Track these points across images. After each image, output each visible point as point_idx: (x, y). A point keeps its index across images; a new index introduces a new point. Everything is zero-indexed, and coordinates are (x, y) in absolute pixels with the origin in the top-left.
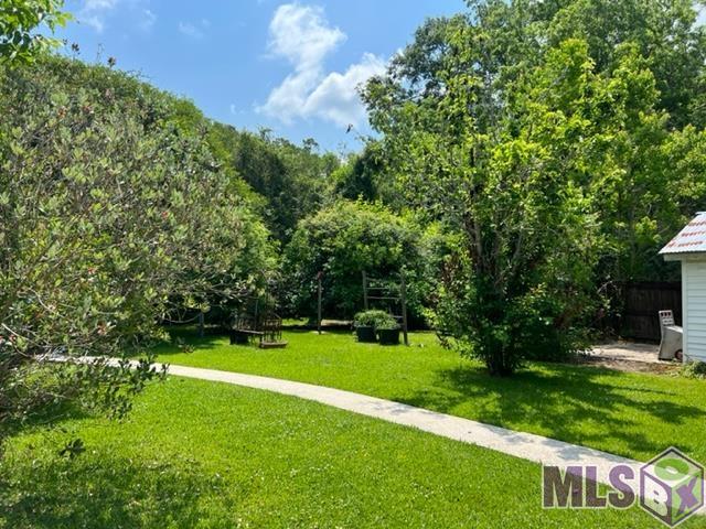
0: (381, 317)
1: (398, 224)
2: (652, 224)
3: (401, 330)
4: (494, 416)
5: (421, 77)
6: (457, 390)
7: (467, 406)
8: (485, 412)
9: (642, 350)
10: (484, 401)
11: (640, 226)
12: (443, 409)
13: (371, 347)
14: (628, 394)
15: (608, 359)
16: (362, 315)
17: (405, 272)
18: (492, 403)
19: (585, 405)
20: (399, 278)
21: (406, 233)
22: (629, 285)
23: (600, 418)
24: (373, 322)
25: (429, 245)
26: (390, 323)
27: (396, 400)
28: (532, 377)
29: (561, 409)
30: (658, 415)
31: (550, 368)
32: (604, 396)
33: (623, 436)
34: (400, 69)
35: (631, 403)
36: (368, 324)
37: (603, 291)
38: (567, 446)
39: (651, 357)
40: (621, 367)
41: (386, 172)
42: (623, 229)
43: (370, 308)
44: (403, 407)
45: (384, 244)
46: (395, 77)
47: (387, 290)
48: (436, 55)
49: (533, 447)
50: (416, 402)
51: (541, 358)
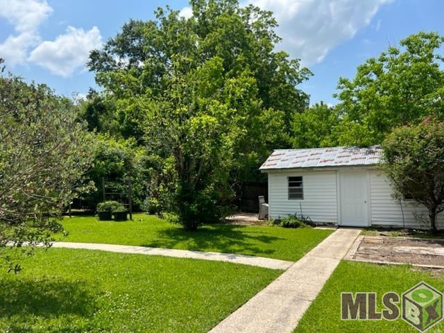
0: (115, 205)
1: (120, 148)
2: (255, 154)
3: (128, 212)
4: (195, 247)
5: (126, 55)
6: (172, 239)
7: (180, 244)
8: (190, 246)
9: (251, 216)
10: (188, 242)
11: (250, 155)
12: (170, 247)
13: (111, 223)
14: (249, 234)
15: (237, 221)
16: (102, 204)
17: (125, 178)
18: (192, 242)
19: (233, 240)
20: (122, 182)
21: (126, 154)
22: (244, 184)
23: (240, 244)
24: (110, 208)
25: (139, 161)
26: (122, 208)
27: (143, 246)
28: (205, 230)
29: (223, 242)
30: (261, 241)
31: (213, 226)
32: (239, 236)
33: (250, 249)
34: (112, 48)
35: (250, 237)
36: (107, 209)
37: (233, 188)
38: (230, 255)
39: (255, 218)
40: (243, 224)
41: (107, 114)
42: (242, 156)
43: (108, 200)
44: (148, 248)
45: (113, 160)
46: (109, 52)
47: (115, 189)
48: (136, 43)
49: (216, 256)
50: (154, 245)
51: (207, 222)
